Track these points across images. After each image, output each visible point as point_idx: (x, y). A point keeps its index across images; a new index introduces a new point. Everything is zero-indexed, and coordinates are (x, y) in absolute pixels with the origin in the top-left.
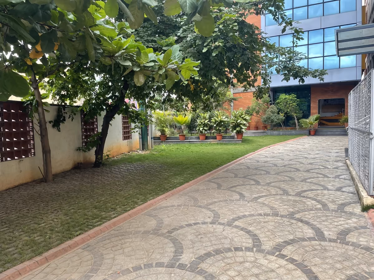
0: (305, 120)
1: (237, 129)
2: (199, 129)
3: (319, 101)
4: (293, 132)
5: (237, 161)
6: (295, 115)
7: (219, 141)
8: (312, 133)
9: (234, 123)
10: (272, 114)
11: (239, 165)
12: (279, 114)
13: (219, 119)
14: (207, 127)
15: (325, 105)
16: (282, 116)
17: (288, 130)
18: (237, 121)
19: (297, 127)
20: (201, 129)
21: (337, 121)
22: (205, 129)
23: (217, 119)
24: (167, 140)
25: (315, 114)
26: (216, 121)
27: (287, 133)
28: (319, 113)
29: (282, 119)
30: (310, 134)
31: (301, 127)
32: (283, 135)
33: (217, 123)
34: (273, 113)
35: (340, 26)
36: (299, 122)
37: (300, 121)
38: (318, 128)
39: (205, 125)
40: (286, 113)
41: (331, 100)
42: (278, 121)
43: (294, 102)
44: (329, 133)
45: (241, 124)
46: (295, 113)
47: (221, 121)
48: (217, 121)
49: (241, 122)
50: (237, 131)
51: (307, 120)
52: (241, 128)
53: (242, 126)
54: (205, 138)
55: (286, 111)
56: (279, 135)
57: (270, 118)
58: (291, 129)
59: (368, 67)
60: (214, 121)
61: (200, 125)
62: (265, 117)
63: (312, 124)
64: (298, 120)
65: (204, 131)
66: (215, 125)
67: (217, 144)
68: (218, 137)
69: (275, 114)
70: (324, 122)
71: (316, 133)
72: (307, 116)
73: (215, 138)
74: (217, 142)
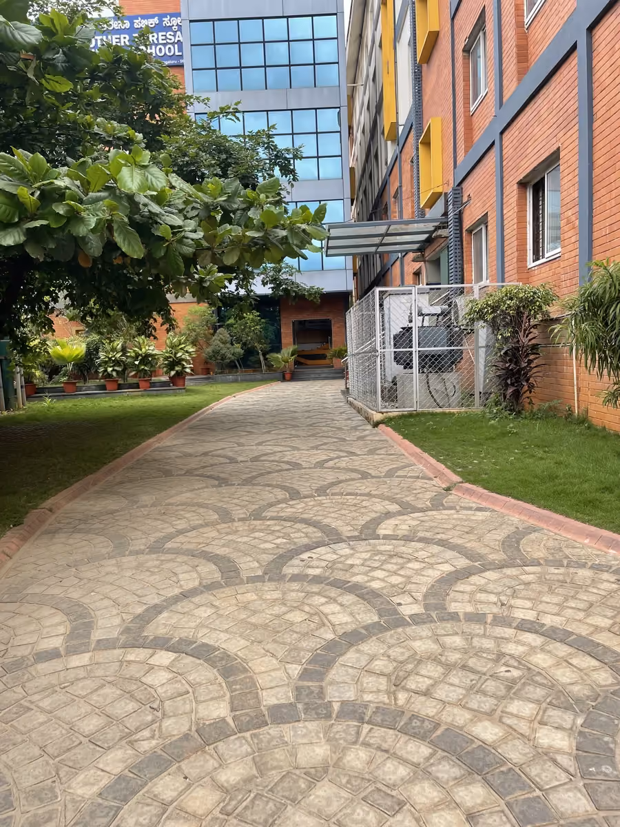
0: (275, 355)
1: (177, 368)
2: (106, 371)
3: (293, 323)
4: (259, 376)
6: (258, 346)
7: (145, 390)
8: (288, 376)
9: (170, 357)
10: (222, 345)
12: (232, 344)
13: (144, 350)
14: (120, 366)
15: (302, 331)
16: (238, 349)
17: (250, 374)
18: (176, 354)
19: (264, 368)
20: (110, 369)
21: (323, 357)
22: (116, 370)
23: (140, 352)
24: (36, 393)
25: (289, 344)
26: (137, 355)
27: (248, 377)
28: (294, 344)
29: (239, 353)
30: (284, 379)
31: (270, 367)
32: (242, 381)
33: (140, 358)
34: (223, 343)
35: (320, 201)
36: (266, 359)
37: (268, 356)
38: (295, 368)
39: (117, 362)
40: (245, 344)
41: (311, 322)
42: (233, 358)
43: (257, 325)
44: (313, 376)
45: (183, 360)
46: (260, 342)
47: (147, 356)
48: (141, 355)
49: (183, 357)
50: (177, 371)
51: (279, 356)
52: (184, 367)
53: (184, 363)
54: (116, 387)
55: (244, 340)
56: (236, 381)
57: (218, 352)
58: (254, 371)
59: (360, 267)
60: (133, 354)
61: (106, 362)
62: (209, 350)
63: (286, 362)
64: (264, 355)
65: (114, 374)
66: (137, 363)
67: (142, 396)
68: (142, 384)
69: (229, 345)
70: (302, 360)
71: (293, 377)
72: (277, 348)
73: (137, 386)
74: (140, 393)
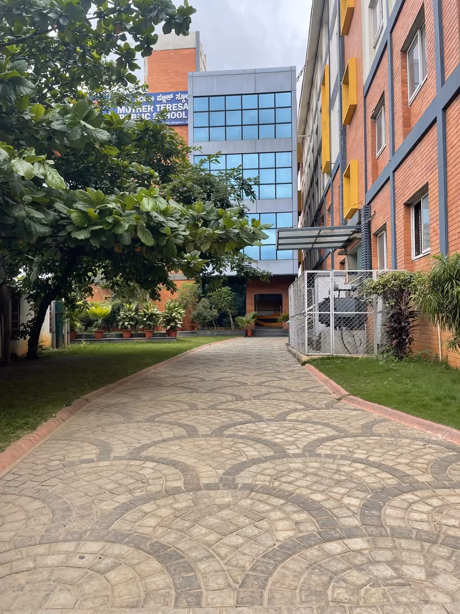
0: (241, 318)
1: (172, 324)
2: (123, 324)
3: (255, 296)
4: (229, 332)
6: (229, 311)
7: (149, 339)
8: (249, 333)
9: (167, 316)
10: (204, 310)
12: (211, 309)
13: (150, 311)
14: (133, 321)
15: (261, 302)
16: (215, 312)
17: (223, 331)
18: (171, 314)
19: (233, 327)
20: (126, 323)
21: (275, 321)
22: (130, 324)
23: (148, 312)
24: (77, 338)
25: (251, 311)
26: (145, 314)
27: (222, 333)
28: (255, 310)
29: (215, 316)
30: (246, 335)
31: (237, 326)
32: (217, 335)
33: (147, 316)
34: (205, 308)
36: (234, 321)
37: (235, 319)
38: (255, 328)
39: (132, 319)
40: (220, 310)
41: (268, 295)
42: (211, 319)
43: (229, 296)
44: (267, 334)
45: (176, 318)
46: (230, 308)
47: (152, 315)
48: (148, 314)
49: (176, 316)
50: (172, 326)
51: (244, 319)
52: (176, 324)
53: (177, 321)
54: (130, 335)
55: (220, 307)
56: (212, 335)
57: (201, 314)
58: (225, 329)
59: (305, 259)
60: (143, 314)
61: (124, 319)
62: (195, 313)
63: (249, 323)
64: (233, 317)
65: (129, 326)
66: (145, 319)
67: (147, 342)
68: (147, 334)
69: (209, 310)
70: (260, 322)
71: (254, 334)
72: (242, 312)
73: (144, 336)
74: (145, 340)
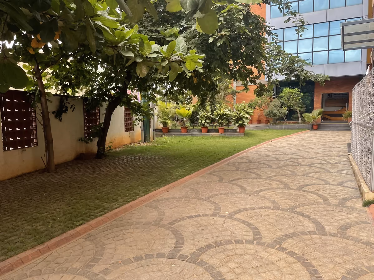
0: (307, 114)
1: (240, 122)
2: (202, 122)
3: (323, 95)
4: (296, 126)
5: (239, 155)
6: (298, 109)
7: (221, 134)
8: (315, 127)
9: (236, 116)
10: (275, 108)
11: (241, 158)
12: (281, 107)
13: (222, 111)
14: (209, 120)
15: (329, 99)
16: (285, 110)
17: (291, 124)
18: (240, 114)
19: (300, 121)
21: (340, 115)
22: (207, 122)
23: (220, 112)
24: (169, 132)
25: (318, 108)
26: (218, 114)
27: (290, 127)
28: (322, 108)
29: (285, 113)
30: (312, 129)
31: (304, 121)
32: (285, 129)
33: (220, 116)
34: (276, 107)
35: (346, 19)
36: (302, 116)
37: (303, 115)
38: (321, 122)
39: (207, 118)
40: (289, 107)
41: (335, 94)
42: (281, 115)
43: (298, 96)
44: (332, 127)
45: (244, 117)
46: (298, 107)
47: (224, 114)
48: (220, 115)
49: (244, 116)
50: (240, 124)
51: (310, 115)
52: (244, 122)
53: (244, 119)
54: (207, 131)
55: (289, 105)
56: (282, 129)
57: (272, 112)
58: (294, 123)
60: (216, 114)
61: (202, 118)
62: (267, 110)
63: (315, 118)
64: (301, 114)
65: (206, 124)
66: (217, 118)
67: (219, 137)
68: (220, 130)
69: (279, 108)
70: (327, 117)
71: (318, 127)
72: (310, 109)
73: (217, 131)
74: (219, 135)
